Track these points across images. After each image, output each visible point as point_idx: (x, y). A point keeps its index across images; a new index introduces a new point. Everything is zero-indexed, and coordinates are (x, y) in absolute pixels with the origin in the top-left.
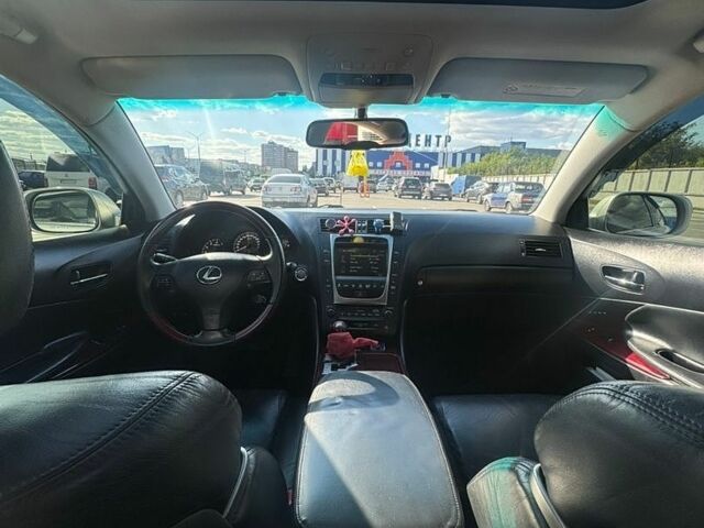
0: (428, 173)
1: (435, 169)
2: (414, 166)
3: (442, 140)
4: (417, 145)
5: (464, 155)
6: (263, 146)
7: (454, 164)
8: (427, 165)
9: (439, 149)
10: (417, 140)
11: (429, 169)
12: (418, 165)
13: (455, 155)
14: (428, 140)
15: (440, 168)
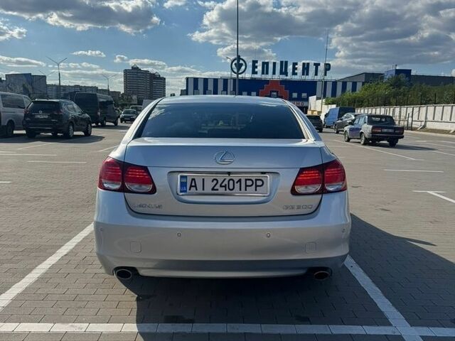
0: (305, 104)
1: (312, 99)
2: (291, 95)
3: (322, 68)
4: (294, 73)
5: (344, 84)
6: (126, 71)
7: (334, 94)
8: (304, 95)
9: (317, 78)
10: (294, 69)
11: (307, 100)
12: (295, 95)
13: (335, 83)
14: (306, 68)
15: (318, 99)
